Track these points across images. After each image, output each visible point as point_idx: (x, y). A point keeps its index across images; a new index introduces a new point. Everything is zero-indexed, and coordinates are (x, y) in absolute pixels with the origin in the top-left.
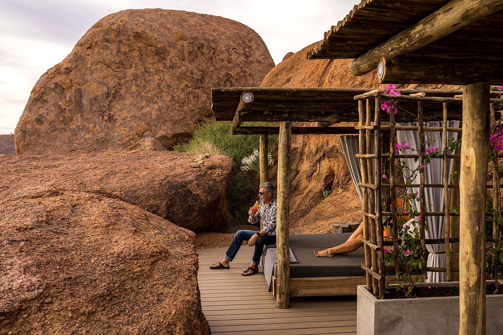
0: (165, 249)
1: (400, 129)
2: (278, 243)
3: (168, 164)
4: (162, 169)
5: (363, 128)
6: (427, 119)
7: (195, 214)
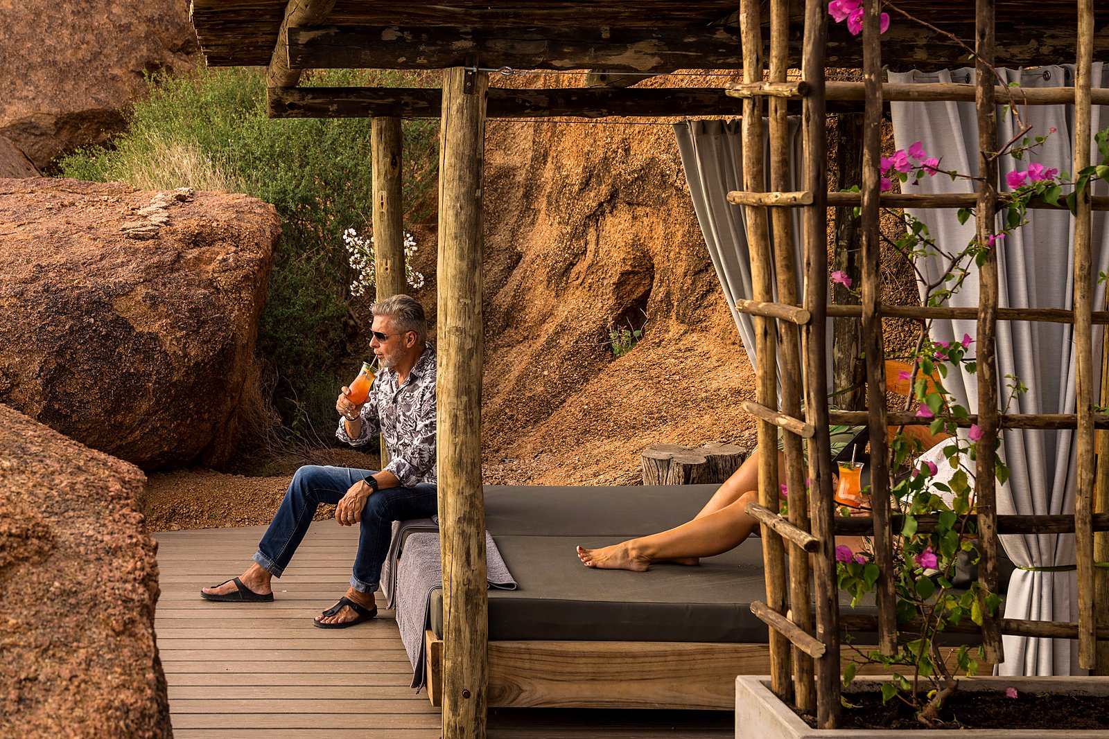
0: (38, 524)
1: (904, 96)
2: (444, 513)
3: (45, 224)
4: (21, 241)
5: (756, 91)
6: (1013, 56)
7: (145, 407)
